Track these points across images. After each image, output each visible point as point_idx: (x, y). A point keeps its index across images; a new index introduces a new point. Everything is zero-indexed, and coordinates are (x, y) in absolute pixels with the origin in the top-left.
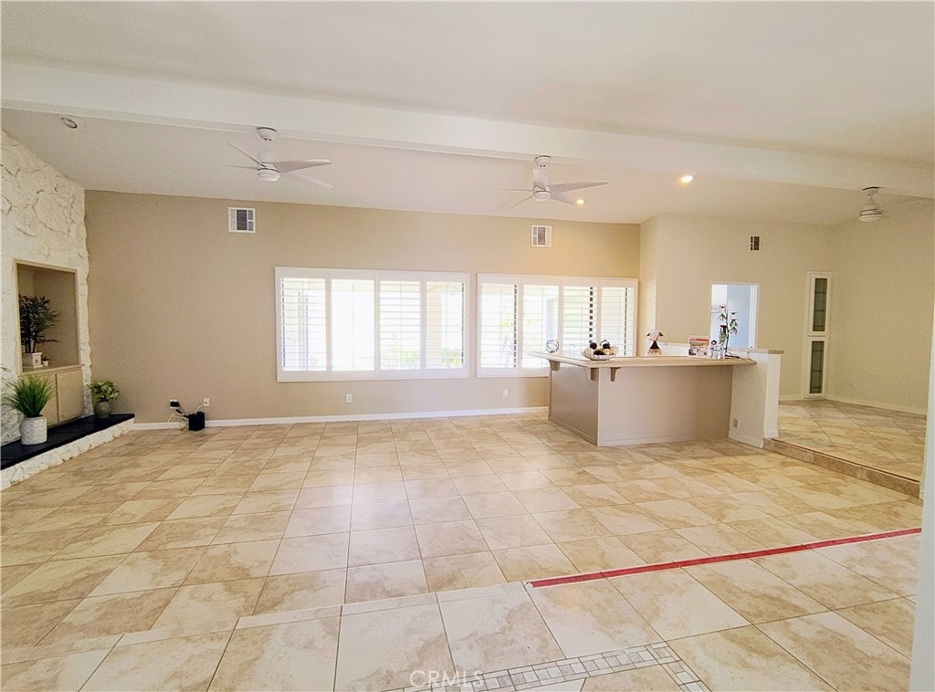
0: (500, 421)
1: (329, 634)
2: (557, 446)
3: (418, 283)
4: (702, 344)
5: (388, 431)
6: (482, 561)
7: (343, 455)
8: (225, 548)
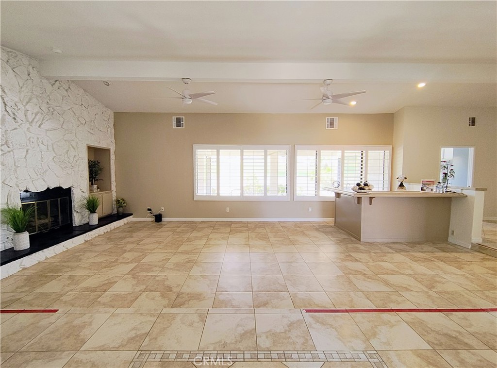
0: (305, 225)
1: (201, 321)
2: (337, 240)
3: (263, 151)
4: (430, 184)
5: (247, 227)
6: (283, 297)
7: (222, 238)
8: (163, 277)
